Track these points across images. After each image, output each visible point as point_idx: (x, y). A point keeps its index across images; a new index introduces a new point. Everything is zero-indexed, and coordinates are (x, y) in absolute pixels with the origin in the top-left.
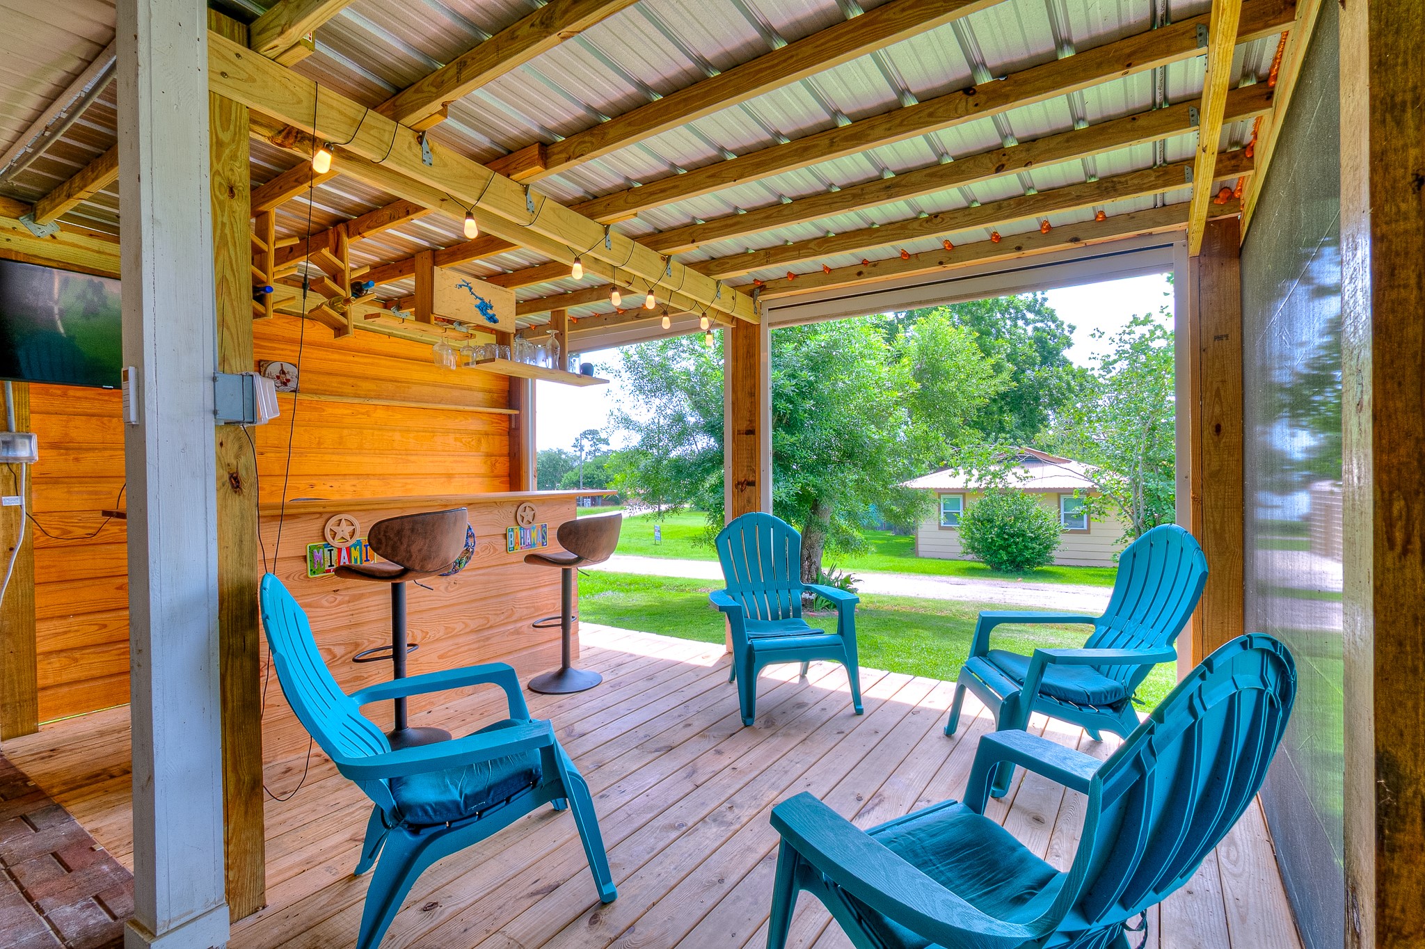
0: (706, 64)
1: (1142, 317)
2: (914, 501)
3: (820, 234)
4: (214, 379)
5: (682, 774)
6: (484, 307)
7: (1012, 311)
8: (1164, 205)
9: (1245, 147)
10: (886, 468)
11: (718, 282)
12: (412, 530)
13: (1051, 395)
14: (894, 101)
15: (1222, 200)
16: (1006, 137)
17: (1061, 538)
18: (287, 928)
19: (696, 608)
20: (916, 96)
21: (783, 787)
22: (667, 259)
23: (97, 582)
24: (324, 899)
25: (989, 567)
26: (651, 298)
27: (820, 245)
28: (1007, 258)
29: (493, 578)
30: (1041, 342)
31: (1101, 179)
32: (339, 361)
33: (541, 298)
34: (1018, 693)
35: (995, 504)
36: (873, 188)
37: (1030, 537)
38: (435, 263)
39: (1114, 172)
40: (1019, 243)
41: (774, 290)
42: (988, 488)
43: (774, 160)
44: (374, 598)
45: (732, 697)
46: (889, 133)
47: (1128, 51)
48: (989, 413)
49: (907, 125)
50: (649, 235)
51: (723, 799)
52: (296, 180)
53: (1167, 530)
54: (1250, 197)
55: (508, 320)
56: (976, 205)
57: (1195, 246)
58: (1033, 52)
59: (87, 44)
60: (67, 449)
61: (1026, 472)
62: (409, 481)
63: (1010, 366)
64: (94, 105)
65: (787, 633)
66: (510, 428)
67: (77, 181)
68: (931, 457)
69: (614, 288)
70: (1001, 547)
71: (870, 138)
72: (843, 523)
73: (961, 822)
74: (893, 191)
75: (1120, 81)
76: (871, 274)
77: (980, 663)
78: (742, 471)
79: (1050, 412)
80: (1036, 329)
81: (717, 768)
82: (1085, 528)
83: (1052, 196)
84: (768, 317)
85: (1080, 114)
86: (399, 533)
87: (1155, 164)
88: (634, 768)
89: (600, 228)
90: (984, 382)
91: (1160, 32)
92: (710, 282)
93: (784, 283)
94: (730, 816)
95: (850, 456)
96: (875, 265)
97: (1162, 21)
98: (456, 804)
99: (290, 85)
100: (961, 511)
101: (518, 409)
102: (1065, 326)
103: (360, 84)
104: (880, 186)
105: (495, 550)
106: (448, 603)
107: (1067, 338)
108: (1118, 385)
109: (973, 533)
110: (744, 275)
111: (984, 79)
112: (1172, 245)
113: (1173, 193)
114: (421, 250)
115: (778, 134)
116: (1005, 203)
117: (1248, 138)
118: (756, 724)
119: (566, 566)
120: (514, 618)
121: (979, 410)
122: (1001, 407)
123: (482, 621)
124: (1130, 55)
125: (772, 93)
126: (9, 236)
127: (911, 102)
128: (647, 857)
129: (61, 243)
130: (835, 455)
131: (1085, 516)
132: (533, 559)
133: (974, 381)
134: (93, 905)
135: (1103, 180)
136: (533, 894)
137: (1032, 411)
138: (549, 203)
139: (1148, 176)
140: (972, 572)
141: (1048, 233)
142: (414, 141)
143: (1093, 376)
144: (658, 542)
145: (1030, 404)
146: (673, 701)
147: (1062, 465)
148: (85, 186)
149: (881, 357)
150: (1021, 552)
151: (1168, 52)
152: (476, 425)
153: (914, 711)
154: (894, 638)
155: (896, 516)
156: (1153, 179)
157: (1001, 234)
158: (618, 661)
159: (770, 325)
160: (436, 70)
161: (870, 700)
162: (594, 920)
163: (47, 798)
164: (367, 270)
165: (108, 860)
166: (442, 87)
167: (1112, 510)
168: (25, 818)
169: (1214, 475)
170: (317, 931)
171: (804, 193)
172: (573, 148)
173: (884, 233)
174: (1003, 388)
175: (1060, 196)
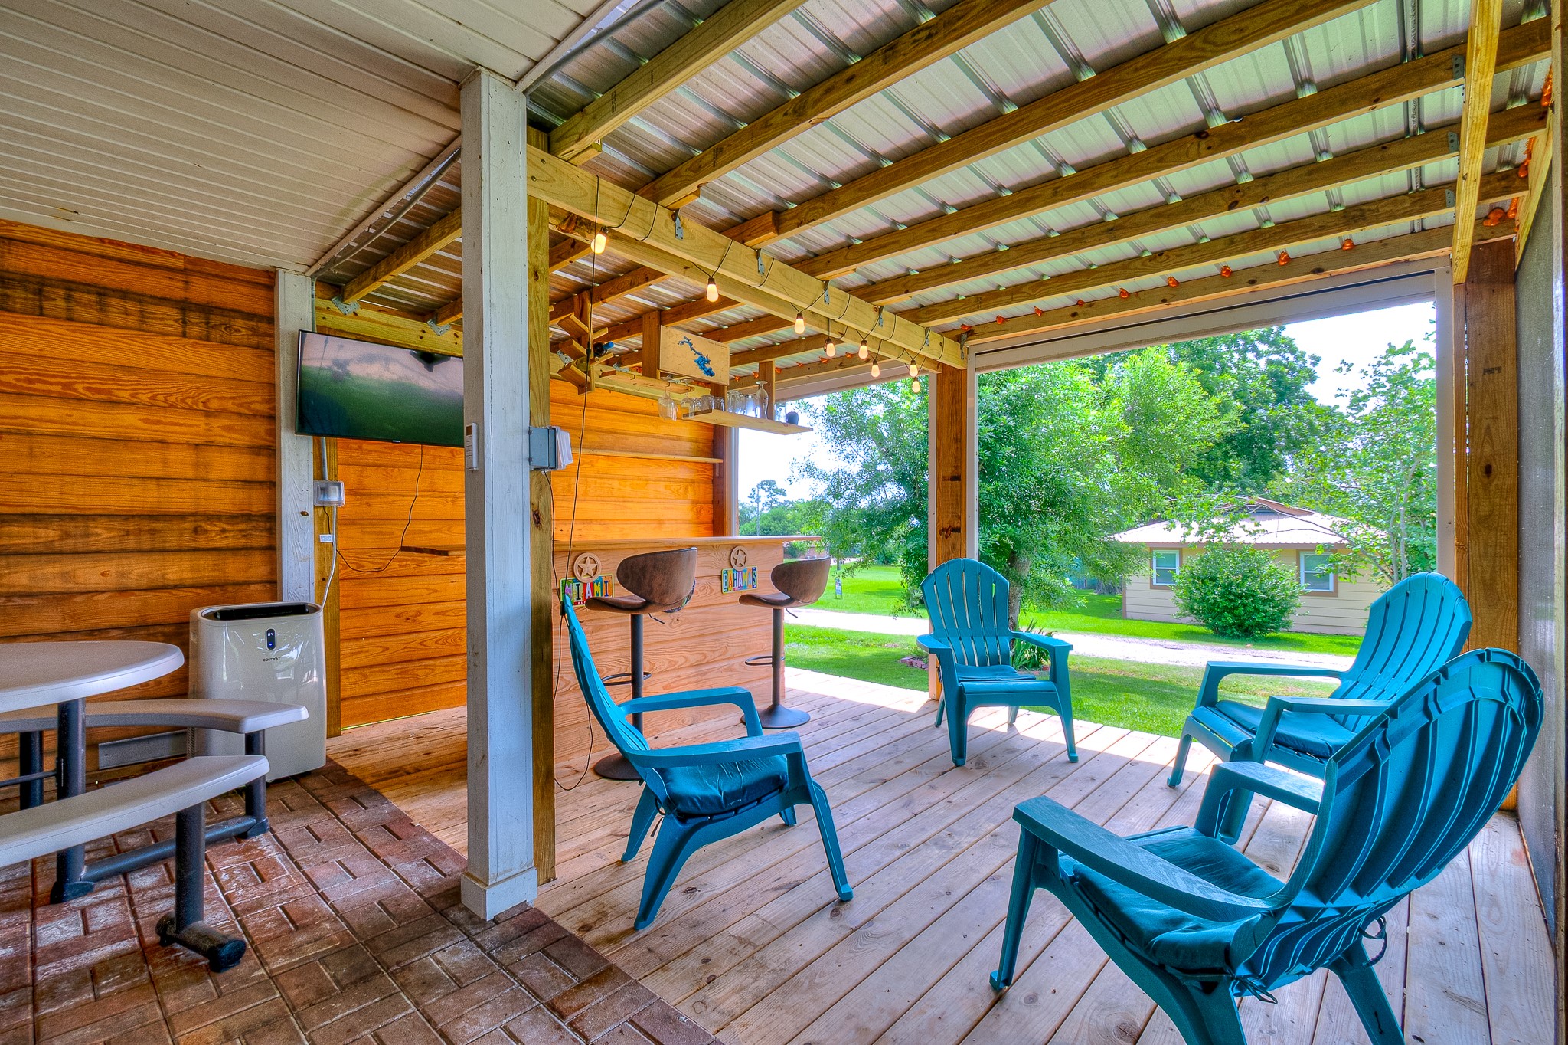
0: (935, 130)
1: (1399, 346)
2: (1125, 555)
3: (1035, 278)
4: (530, 432)
5: (899, 803)
6: (702, 362)
7: (1241, 342)
8: (1423, 230)
9: (1517, 167)
10: (1092, 519)
11: (927, 330)
12: (654, 567)
13: (1289, 437)
14: (1122, 149)
15: (1493, 221)
16: (1240, 173)
17: (1301, 600)
18: (577, 895)
19: (884, 662)
20: (1145, 143)
21: (1000, 821)
22: (879, 310)
23: (382, 610)
24: (601, 878)
25: (1211, 631)
26: (864, 348)
27: (1034, 289)
28: (1241, 293)
29: (710, 617)
30: (1276, 378)
31: (1348, 208)
32: (569, 415)
33: (750, 350)
34: (1250, 741)
35: (1219, 561)
36: (1097, 231)
37: (1261, 598)
38: (661, 323)
39: (1362, 200)
40: (1252, 277)
41: (982, 335)
42: (1209, 542)
43: (995, 212)
44: (612, 630)
45: (942, 739)
46: (1114, 180)
47: (1374, 86)
48: (1211, 459)
49: (1137, 171)
50: (862, 287)
51: (942, 827)
52: (559, 257)
53: (1426, 579)
54: (1525, 217)
55: (723, 373)
56: (1206, 240)
57: (1460, 273)
58: (1271, 94)
59: (420, 158)
60: (361, 495)
61: (1257, 525)
62: (625, 526)
63: (1237, 404)
64: (417, 207)
65: (997, 678)
66: (714, 476)
67: (383, 266)
68: (1141, 507)
69: (829, 340)
70: (1226, 609)
71: (1096, 186)
72: (1045, 576)
73: (1193, 842)
74: (1117, 233)
75: (1369, 115)
76: (1086, 315)
77: (1207, 713)
78: (947, 517)
79: (1287, 457)
80: (1270, 362)
81: (933, 800)
82: (1331, 589)
83: (1290, 229)
84: (976, 361)
85: (1323, 146)
86: (643, 569)
87: (1411, 189)
88: (852, 795)
89: (820, 284)
90: (1207, 424)
91: (1411, 66)
92: (919, 329)
93: (992, 327)
94: (950, 842)
95: (1052, 504)
96: (1091, 306)
97: (1413, 54)
98: (718, 799)
99: (579, 181)
100: (1177, 568)
101: (721, 457)
102: (1306, 357)
103: (626, 173)
104: (1103, 229)
105: (712, 590)
106: (670, 638)
107: (1310, 371)
108: (1373, 424)
109: (1191, 592)
110: (952, 321)
111: (1218, 122)
112: (1433, 272)
113: (1432, 218)
114: (647, 311)
115: (1001, 187)
116: (1238, 238)
117: (1521, 157)
118: (967, 765)
119: (776, 606)
120: (728, 656)
121: (1199, 455)
122: (1227, 452)
123: (701, 657)
124: (1378, 90)
125: (1002, 154)
126: (325, 315)
127: (1139, 149)
128: (876, 869)
129: (362, 319)
130: (1035, 505)
131: (1331, 575)
132: (747, 599)
133: (1195, 422)
134: (424, 865)
135: (1350, 208)
136: (776, 889)
137: (1263, 457)
138: (777, 264)
139: (1403, 201)
140: (1190, 636)
141: (1287, 265)
142: (669, 219)
143: (1341, 414)
144: (838, 596)
145: (1261, 448)
146: (882, 740)
147: (1302, 517)
148: (391, 271)
149: (1088, 400)
150: (1250, 615)
151: (1421, 85)
152: (684, 473)
153: (1132, 763)
154: (1102, 700)
155: (1103, 570)
156: (1408, 205)
157: (1233, 268)
158: (823, 702)
159: (978, 369)
160: (693, 156)
161: (1084, 751)
162: (835, 913)
163: (365, 785)
164: (606, 331)
165: (427, 834)
166: (699, 170)
167: (1366, 569)
168: (353, 798)
169: (1484, 520)
170: (600, 899)
171: (1021, 239)
172: (804, 214)
173: (1104, 274)
174: (1230, 430)
175: (1301, 227)
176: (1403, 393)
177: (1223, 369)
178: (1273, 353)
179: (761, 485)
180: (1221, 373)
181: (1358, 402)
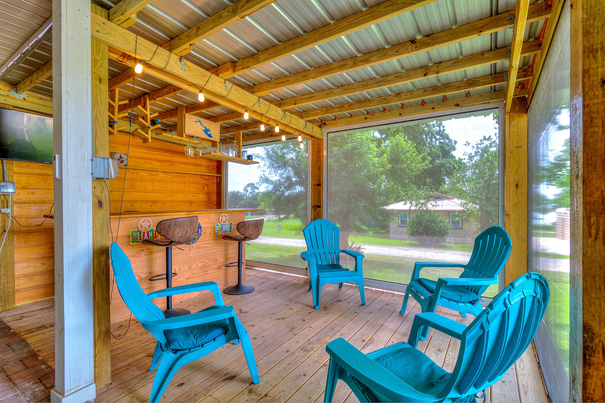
0: (302, 29)
1: (487, 137)
2: (388, 215)
4: (92, 160)
6: (206, 131)
7: (430, 135)
8: (495, 91)
9: (529, 66)
10: (376, 201)
11: (306, 121)
13: (446, 170)
15: (520, 89)
16: (429, 61)
17: (450, 231)
18: (120, 393)
20: (391, 44)
21: (331, 335)
22: (284, 111)
24: (136, 381)
25: (419, 243)
26: (277, 127)
27: (349, 106)
28: (428, 112)
30: (442, 148)
31: (469, 79)
32: (145, 153)
33: (230, 127)
34: (431, 296)
35: (422, 216)
36: (372, 82)
37: (437, 231)
38: (186, 112)
39: (474, 77)
40: (433, 106)
41: (329, 125)
42: (419, 210)
43: (330, 70)
44: (159, 253)
46: (379, 59)
47: (480, 25)
48: (420, 178)
49: (387, 56)
50: (276, 100)
51: (306, 340)
52: (127, 76)
54: (531, 88)
55: (217, 136)
56: (416, 90)
57: (508, 107)
59: (40, 18)
61: (436, 203)
63: (429, 158)
64: (43, 44)
65: (334, 270)
66: (217, 182)
67: (35, 75)
68: (395, 196)
69: (262, 123)
71: (371, 61)
74: (380, 83)
75: (478, 38)
76: (370, 119)
77: (415, 284)
78: (315, 201)
79: (446, 178)
80: (440, 142)
81: (304, 327)
82: (460, 227)
83: (447, 86)
85: (460, 52)
86: (169, 226)
87: (491, 73)
88: (268, 327)
89: (256, 97)
90: (418, 165)
91: (494, 18)
92: (302, 121)
93: (334, 122)
94: (309, 348)
95: (361, 195)
96: (372, 115)
97: (495, 13)
98: (193, 341)
99: (126, 36)
100: (408, 219)
101: (221, 174)
102: (452, 141)
104: (375, 82)
105: (210, 233)
107: (454, 146)
108: (475, 166)
109: (412, 228)
110: (317, 118)
111: (420, 37)
112: (498, 107)
113: (499, 85)
114: (180, 106)
116: (429, 89)
117: (531, 63)
118: (320, 309)
119: (239, 241)
121: (415, 177)
122: (425, 176)
123: (204, 264)
124: (481, 27)
126: (6, 98)
127: (388, 46)
129: (28, 102)
131: (460, 222)
132: (226, 237)
133: (414, 164)
134: (37, 382)
136: (225, 379)
137: (438, 177)
138: (235, 87)
139: (488, 78)
140: (413, 245)
141: (446, 102)
142: (178, 60)
143: (465, 162)
145: (437, 174)
147: (451, 200)
148: (38, 78)
149: (375, 153)
151: (497, 26)
152: (202, 180)
153: (387, 304)
155: (380, 221)
156: (490, 79)
158: (262, 281)
160: (187, 30)
161: (368, 299)
162: (250, 391)
163: (19, 337)
164: (157, 114)
165: (44, 363)
166: (190, 37)
167: (472, 219)
169: (515, 205)
171: (342, 84)
172: (245, 64)
173: (376, 101)
174: (426, 167)
175: (451, 86)
176: (486, 155)
177: (424, 145)
178: (441, 139)
179: (248, 185)
180: (423, 146)
181: (471, 157)
